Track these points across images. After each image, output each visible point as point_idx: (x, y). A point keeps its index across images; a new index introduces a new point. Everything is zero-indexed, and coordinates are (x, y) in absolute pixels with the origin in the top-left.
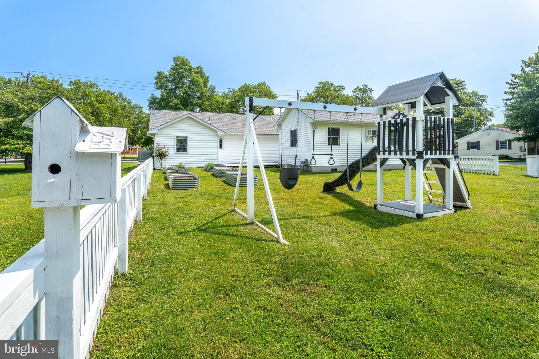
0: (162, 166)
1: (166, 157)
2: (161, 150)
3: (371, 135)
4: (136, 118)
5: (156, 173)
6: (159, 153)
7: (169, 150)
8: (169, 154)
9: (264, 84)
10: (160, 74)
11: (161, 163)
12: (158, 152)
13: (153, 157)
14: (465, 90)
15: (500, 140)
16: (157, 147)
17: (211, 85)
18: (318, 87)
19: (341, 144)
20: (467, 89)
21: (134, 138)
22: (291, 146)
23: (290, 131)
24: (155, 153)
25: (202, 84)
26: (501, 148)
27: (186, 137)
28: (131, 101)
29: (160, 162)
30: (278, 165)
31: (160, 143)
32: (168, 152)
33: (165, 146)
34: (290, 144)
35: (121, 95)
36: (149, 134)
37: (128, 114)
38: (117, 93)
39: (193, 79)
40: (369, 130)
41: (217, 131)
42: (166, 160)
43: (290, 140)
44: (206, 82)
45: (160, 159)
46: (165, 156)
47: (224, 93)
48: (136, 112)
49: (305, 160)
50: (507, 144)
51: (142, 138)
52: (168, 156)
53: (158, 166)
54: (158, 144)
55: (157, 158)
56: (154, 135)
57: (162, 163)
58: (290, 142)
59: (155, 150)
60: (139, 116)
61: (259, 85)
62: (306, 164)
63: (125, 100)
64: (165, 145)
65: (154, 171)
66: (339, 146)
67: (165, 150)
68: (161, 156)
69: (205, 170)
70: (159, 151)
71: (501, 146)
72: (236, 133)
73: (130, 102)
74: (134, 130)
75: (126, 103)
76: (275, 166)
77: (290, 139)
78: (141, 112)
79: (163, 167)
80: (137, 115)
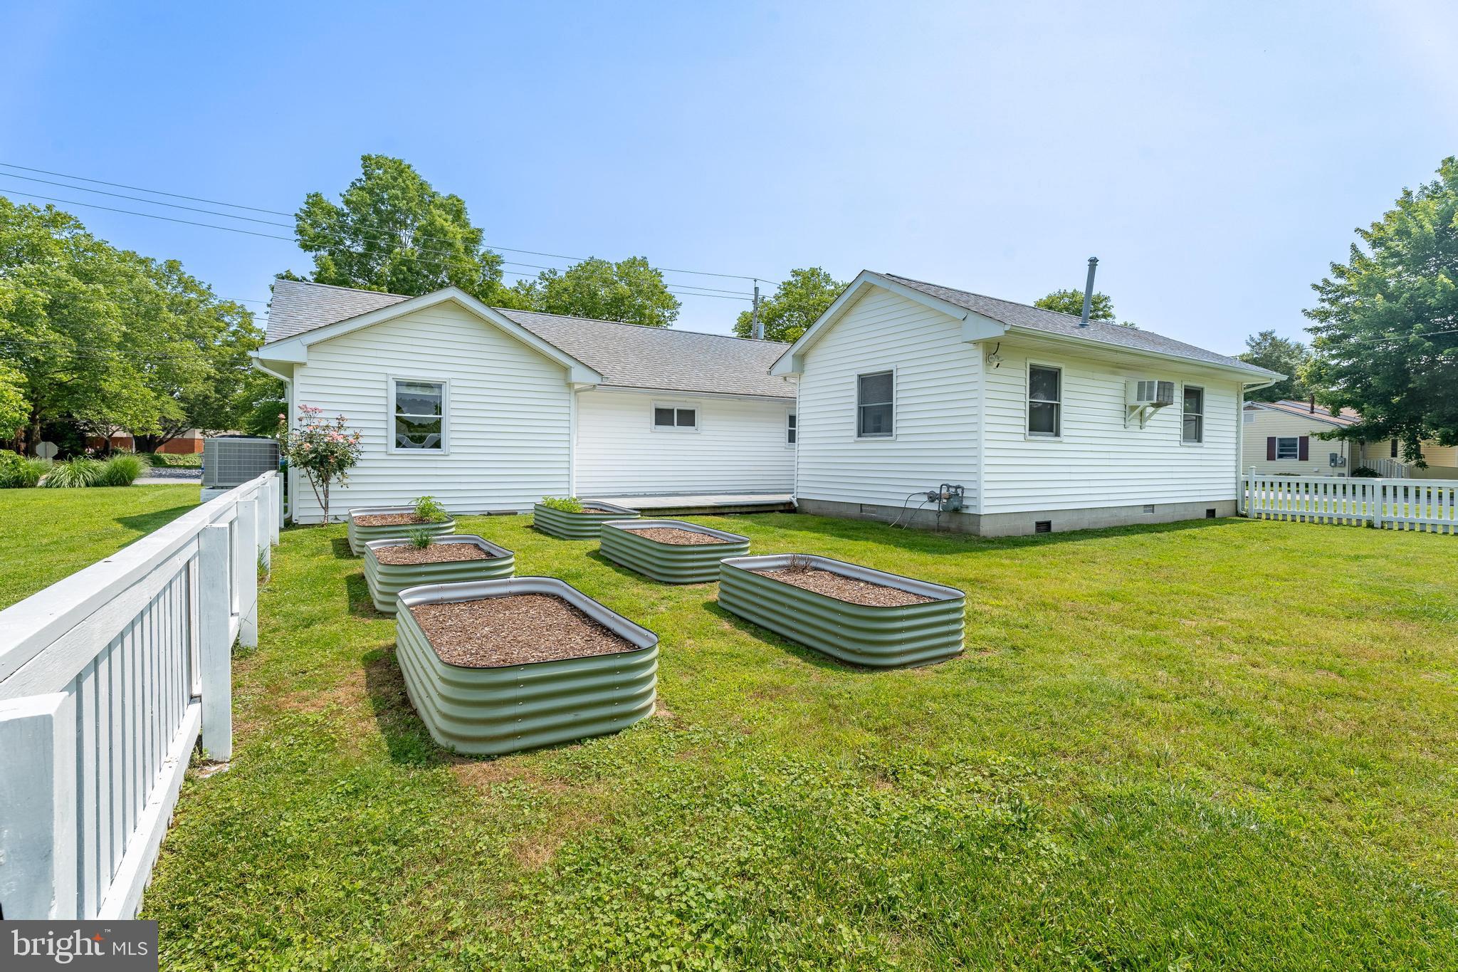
0: (326, 508)
1: (348, 470)
2: (325, 436)
3: (1150, 398)
4: (230, 345)
5: (298, 545)
6: (315, 451)
7: (361, 440)
8: (363, 456)
9: (644, 263)
10: (315, 201)
11: (322, 497)
12: (307, 446)
13: (284, 469)
14: (1110, 319)
15: (1278, 436)
16: (304, 422)
17: (489, 252)
18: (790, 283)
19: (1063, 432)
20: (1114, 318)
21: (222, 407)
22: (859, 435)
23: (855, 379)
24: (292, 450)
25: (460, 245)
26: (1281, 456)
27: (439, 387)
28: (209, 288)
29: (319, 489)
30: (791, 503)
31: (321, 406)
32: (360, 448)
33: (341, 419)
34: (854, 427)
35: (173, 267)
36: (262, 362)
37: (201, 328)
38: (160, 261)
39: (432, 223)
40: (1141, 385)
41: (566, 370)
42: (345, 481)
43: (855, 413)
44: (473, 240)
45: (319, 476)
46: (341, 465)
47: (520, 283)
48: (228, 325)
49: (949, 487)
50: (1295, 445)
51: (251, 408)
52: (359, 464)
53: (307, 507)
54: (309, 412)
55: (304, 471)
56: (289, 368)
57: (326, 496)
58: (854, 419)
59: (293, 437)
60: (238, 340)
61: (633, 262)
62: (956, 504)
63: (189, 285)
64: (345, 416)
65: (288, 534)
66: (1057, 434)
67: (345, 437)
68: (321, 463)
69: (536, 528)
70: (311, 442)
71: (1281, 450)
72: (626, 383)
73: (205, 295)
74: (222, 382)
75: (193, 296)
76: (782, 508)
77: (855, 407)
78: (246, 326)
79: (331, 512)
80: (234, 335)
